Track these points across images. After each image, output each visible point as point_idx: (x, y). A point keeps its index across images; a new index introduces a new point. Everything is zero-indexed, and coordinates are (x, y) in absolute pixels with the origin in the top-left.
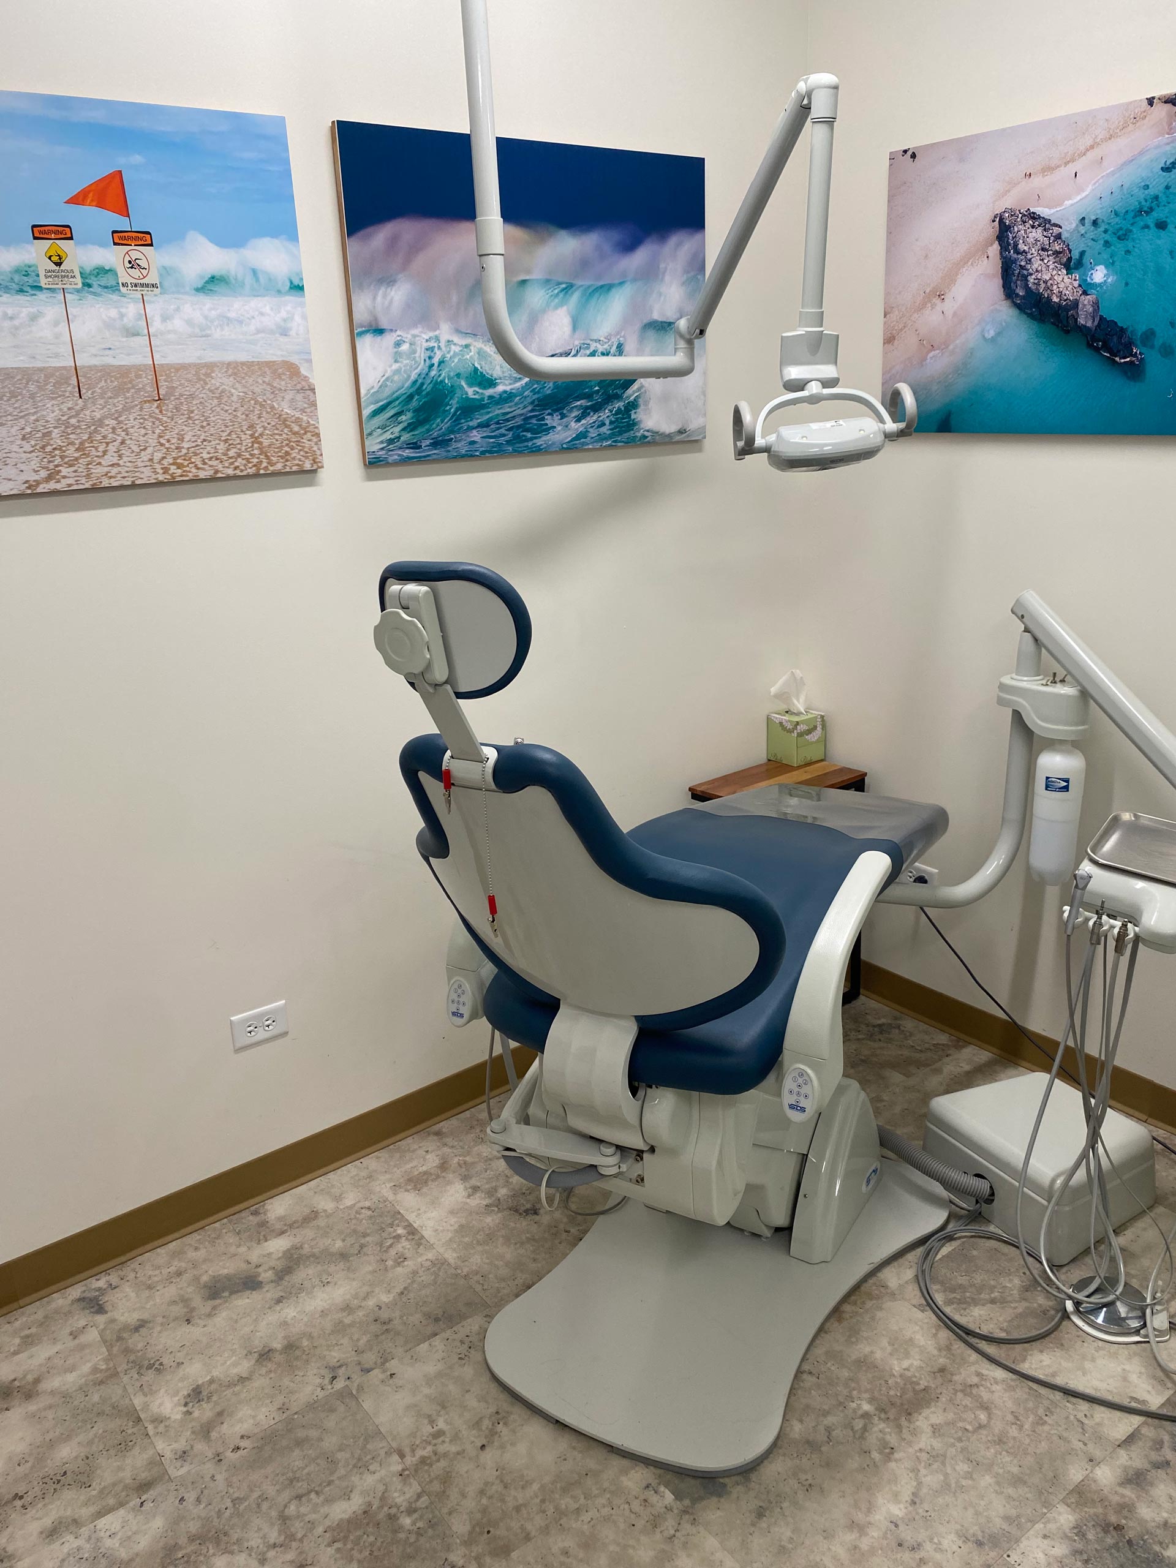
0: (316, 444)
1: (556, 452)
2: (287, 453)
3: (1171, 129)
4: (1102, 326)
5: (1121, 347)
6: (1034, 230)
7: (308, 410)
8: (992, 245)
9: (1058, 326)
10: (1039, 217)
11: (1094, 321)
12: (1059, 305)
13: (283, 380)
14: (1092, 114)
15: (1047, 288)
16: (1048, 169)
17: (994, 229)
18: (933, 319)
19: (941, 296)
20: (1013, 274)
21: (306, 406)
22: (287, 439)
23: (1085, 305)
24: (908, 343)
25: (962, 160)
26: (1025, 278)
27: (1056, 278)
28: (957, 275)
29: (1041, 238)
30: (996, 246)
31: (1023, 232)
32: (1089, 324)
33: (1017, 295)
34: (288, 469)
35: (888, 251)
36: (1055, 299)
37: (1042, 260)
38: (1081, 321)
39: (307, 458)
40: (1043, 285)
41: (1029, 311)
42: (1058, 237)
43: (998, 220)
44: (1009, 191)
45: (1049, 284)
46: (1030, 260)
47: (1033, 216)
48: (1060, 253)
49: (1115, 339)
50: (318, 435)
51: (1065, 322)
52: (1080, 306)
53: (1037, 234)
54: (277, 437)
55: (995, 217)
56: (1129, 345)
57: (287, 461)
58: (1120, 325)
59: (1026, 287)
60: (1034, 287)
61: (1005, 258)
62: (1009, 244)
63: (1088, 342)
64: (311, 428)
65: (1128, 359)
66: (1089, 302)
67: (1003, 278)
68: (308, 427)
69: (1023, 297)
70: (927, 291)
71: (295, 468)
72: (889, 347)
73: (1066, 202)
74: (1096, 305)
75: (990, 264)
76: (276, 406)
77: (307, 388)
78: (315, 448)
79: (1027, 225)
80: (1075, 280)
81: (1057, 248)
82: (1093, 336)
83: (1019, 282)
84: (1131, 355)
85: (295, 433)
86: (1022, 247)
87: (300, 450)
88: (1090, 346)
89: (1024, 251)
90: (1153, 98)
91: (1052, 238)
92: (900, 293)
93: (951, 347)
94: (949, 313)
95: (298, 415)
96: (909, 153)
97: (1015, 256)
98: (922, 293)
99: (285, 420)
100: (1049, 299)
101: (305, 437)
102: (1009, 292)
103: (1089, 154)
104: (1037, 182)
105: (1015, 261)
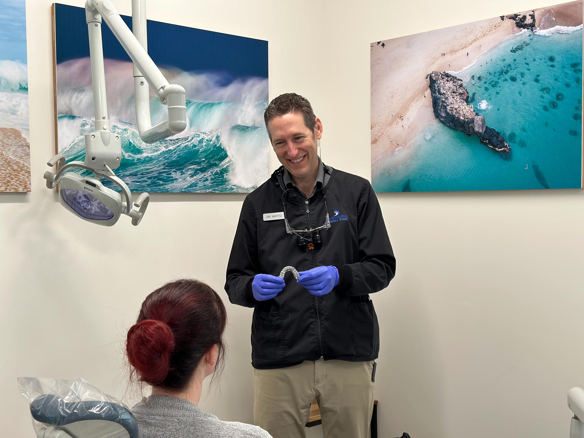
0: (28, 177)
1: (177, 193)
2: (8, 181)
3: (514, 32)
4: (488, 132)
5: (498, 143)
6: (448, 82)
7: (25, 158)
8: (426, 90)
9: (464, 132)
10: (451, 76)
11: (483, 129)
12: (464, 121)
13: (10, 139)
14: (474, 24)
15: (457, 113)
16: (453, 51)
17: (427, 82)
18: (397, 129)
19: (401, 118)
20: (439, 105)
21: (23, 155)
22: (9, 173)
23: (477, 121)
24: (384, 144)
25: (408, 47)
26: (445, 107)
27: (461, 107)
28: (409, 106)
29: (452, 87)
30: (429, 91)
31: (442, 83)
32: (481, 131)
33: (442, 116)
34: (8, 191)
35: (372, 94)
36: (462, 118)
37: (454, 98)
38: (476, 129)
39: (21, 185)
40: (455, 111)
41: (449, 125)
42: (461, 86)
43: (429, 77)
44: (434, 63)
45: (458, 110)
46: (447, 98)
47: (447, 75)
48: (463, 94)
49: (495, 138)
50: (29, 172)
51: (467, 130)
52: (475, 121)
53: (450, 84)
54: (3, 172)
55: (427, 76)
56: (502, 141)
57: (8, 186)
58: (497, 131)
59: (446, 112)
60: (450, 112)
61: (434, 97)
62: (436, 90)
63: (481, 140)
64: (25, 168)
65: (503, 149)
66: (479, 119)
67: (433, 108)
68: (23, 167)
69: (445, 118)
70: (394, 115)
71: (12, 191)
72: (374, 145)
73: (464, 68)
74: (483, 121)
75: (426, 100)
76: (5, 154)
77: (25, 145)
78: (26, 180)
79: (445, 80)
80: (471, 108)
81: (461, 92)
82: (483, 138)
83: (442, 109)
84: (504, 147)
85: (15, 170)
86: (442, 91)
87: (17, 180)
88: (482, 142)
89: (444, 93)
90: (504, 16)
91: (458, 86)
92: (379, 116)
93: (408, 145)
94: (406, 127)
95: (17, 160)
96: (381, 44)
97: (439, 96)
98: (391, 116)
99: (9, 162)
100: (458, 118)
101: (21, 173)
102: (437, 115)
103: (473, 44)
104: (448, 57)
105: (439, 99)
